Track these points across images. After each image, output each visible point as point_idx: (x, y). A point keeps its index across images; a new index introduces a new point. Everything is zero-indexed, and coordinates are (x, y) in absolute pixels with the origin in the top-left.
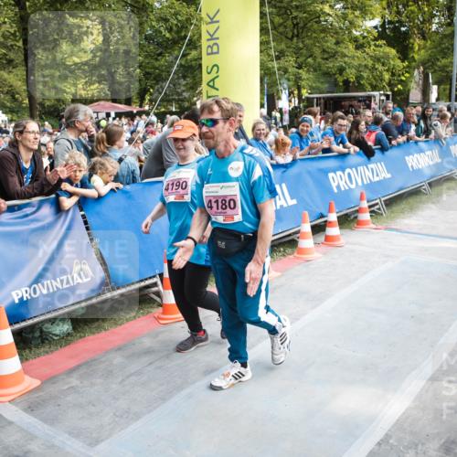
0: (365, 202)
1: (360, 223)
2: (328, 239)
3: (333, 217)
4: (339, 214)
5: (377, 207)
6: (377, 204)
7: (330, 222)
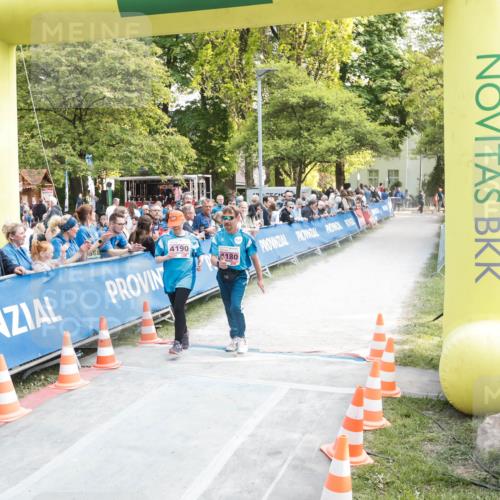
0: (149, 313)
1: (146, 338)
2: (101, 360)
3: (105, 335)
4: (112, 331)
5: (169, 316)
6: (168, 313)
7: (102, 341)
